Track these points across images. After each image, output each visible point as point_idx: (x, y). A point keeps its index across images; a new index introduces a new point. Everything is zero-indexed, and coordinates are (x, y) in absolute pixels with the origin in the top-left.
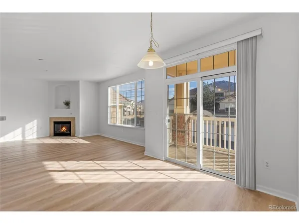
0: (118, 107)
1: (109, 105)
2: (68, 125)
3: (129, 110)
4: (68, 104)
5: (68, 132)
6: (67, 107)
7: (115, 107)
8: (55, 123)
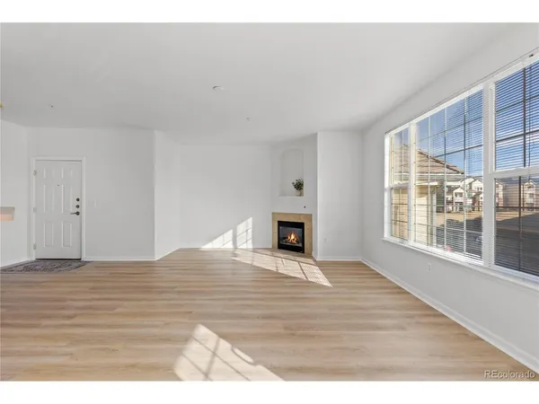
0: (413, 191)
1: (387, 185)
2: (300, 230)
3: (459, 199)
4: (299, 186)
5: (300, 245)
6: (299, 192)
7: (402, 190)
8: (280, 223)
